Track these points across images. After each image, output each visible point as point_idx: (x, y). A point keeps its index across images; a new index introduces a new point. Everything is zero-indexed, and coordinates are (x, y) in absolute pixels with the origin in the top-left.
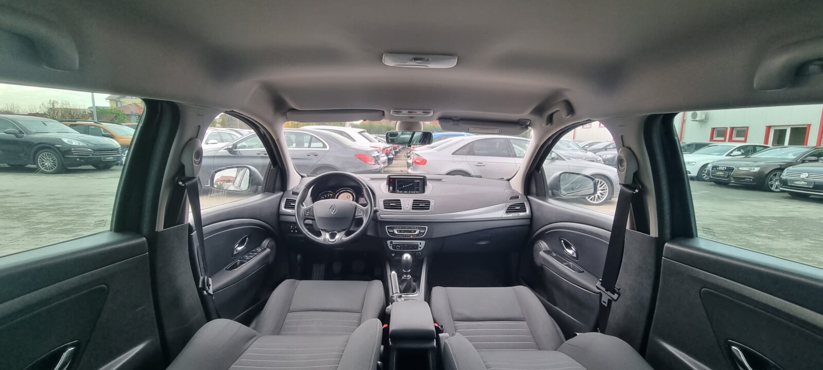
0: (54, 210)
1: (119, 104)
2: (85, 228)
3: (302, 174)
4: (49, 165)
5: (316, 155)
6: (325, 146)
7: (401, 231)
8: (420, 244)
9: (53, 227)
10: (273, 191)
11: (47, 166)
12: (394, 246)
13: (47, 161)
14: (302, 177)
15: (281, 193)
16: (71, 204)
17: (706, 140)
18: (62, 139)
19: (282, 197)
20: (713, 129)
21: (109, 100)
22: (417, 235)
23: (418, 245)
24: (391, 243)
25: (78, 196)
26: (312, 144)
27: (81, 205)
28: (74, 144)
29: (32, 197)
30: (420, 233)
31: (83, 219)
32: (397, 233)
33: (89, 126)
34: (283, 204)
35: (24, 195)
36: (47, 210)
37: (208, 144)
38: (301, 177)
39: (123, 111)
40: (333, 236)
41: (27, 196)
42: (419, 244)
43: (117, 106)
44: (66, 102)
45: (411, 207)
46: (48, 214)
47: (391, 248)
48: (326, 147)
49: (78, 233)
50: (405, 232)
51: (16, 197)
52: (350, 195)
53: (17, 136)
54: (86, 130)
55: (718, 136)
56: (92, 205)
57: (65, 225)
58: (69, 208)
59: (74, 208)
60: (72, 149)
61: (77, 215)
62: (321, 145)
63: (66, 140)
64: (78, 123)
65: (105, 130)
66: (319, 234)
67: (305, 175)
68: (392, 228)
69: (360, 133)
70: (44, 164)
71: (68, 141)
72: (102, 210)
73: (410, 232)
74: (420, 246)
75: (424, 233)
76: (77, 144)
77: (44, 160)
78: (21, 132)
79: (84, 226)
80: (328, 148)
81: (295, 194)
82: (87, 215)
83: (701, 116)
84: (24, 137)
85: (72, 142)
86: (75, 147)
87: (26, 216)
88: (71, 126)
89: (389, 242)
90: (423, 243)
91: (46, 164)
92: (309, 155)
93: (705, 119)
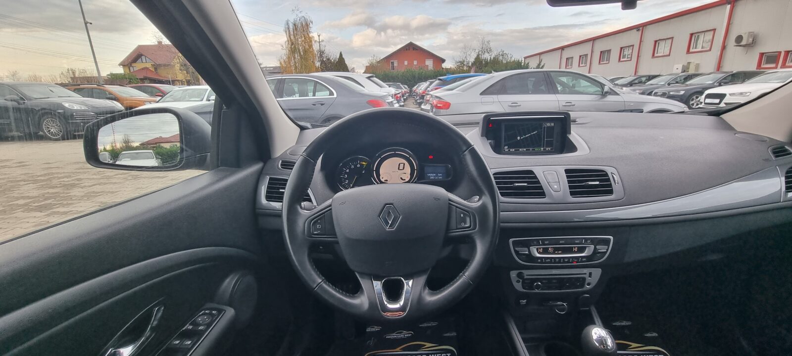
0: (43, 181)
1: (131, 68)
2: (65, 202)
3: (302, 124)
4: (55, 131)
5: (322, 104)
6: (331, 94)
7: (545, 251)
8: (590, 274)
9: (31, 202)
10: (238, 164)
11: (54, 133)
12: (529, 283)
13: (52, 127)
14: (302, 128)
15: (256, 167)
16: (64, 173)
17: (753, 67)
18: (63, 104)
19: (259, 175)
20: (762, 54)
21: (121, 66)
22: (589, 258)
23: (584, 279)
24: (520, 275)
25: (75, 163)
26: (316, 93)
27: (73, 173)
28: (75, 108)
29: (28, 167)
30: (595, 252)
31: (68, 191)
32: (538, 255)
33: (93, 89)
34: (263, 190)
35: (21, 164)
36: (35, 182)
37: (209, 100)
38: (299, 129)
39: (136, 76)
40: (394, 292)
41: (23, 166)
42: (587, 276)
43: (130, 71)
44: (83, 70)
45: (568, 190)
46: (34, 186)
47: (518, 286)
48: (333, 95)
49: (54, 210)
50: (556, 250)
51: (12, 167)
52: (404, 161)
53: (19, 104)
54: (91, 94)
55: (768, 62)
56: (85, 173)
57: (46, 199)
58: (59, 178)
59: (63, 178)
60: (74, 114)
61: (65, 185)
62: (328, 92)
63: (67, 105)
64: (82, 86)
65: (110, 94)
66: (355, 289)
67: (308, 125)
68: (527, 244)
69: (369, 78)
70: (50, 130)
71: (69, 106)
72: (93, 179)
73: (570, 250)
74: (588, 279)
75: (605, 253)
76: (79, 108)
77: (49, 126)
78: (22, 99)
79: (65, 200)
80: (335, 96)
81: (288, 165)
82: (73, 186)
83: (748, 40)
84: (26, 104)
85: (74, 107)
86: (77, 111)
87: (10, 190)
88: (74, 91)
89: (513, 274)
90: (597, 273)
91: (52, 130)
92: (314, 105)
93: (752, 43)
